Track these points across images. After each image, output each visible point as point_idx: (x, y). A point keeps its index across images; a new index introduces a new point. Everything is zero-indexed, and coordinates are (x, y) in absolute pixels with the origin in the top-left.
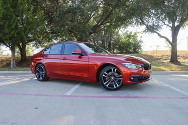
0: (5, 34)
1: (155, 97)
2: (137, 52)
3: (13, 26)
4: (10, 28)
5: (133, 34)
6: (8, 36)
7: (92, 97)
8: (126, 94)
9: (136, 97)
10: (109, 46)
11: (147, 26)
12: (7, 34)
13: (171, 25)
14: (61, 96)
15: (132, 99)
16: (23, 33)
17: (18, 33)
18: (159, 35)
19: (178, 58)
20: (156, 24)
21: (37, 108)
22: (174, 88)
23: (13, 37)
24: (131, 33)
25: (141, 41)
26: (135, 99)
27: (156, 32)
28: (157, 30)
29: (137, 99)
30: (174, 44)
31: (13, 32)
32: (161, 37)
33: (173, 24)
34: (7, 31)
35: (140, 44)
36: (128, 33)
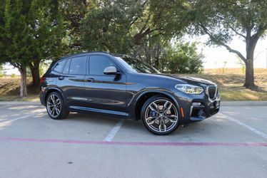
0: (13, 51)
1: (227, 144)
2: (196, 71)
3: (24, 40)
4: (20, 42)
5: (190, 46)
6: (17, 53)
7: (142, 144)
8: (187, 139)
9: (201, 144)
10: (157, 62)
11: (211, 37)
12: (16, 50)
13: (245, 34)
14: (99, 143)
15: (197, 147)
16: (38, 49)
17: (31, 50)
18: (228, 48)
19: (255, 80)
20: (224, 34)
21: (71, 163)
22: (252, 129)
23: (24, 54)
24: (187, 44)
25: (202, 56)
26: (200, 146)
27: (223, 45)
28: (226, 42)
29: (204, 147)
30: (249, 61)
31: (24, 48)
32: (231, 51)
33: (249, 33)
34: (16, 47)
35: (201, 59)
36: (184, 43)
